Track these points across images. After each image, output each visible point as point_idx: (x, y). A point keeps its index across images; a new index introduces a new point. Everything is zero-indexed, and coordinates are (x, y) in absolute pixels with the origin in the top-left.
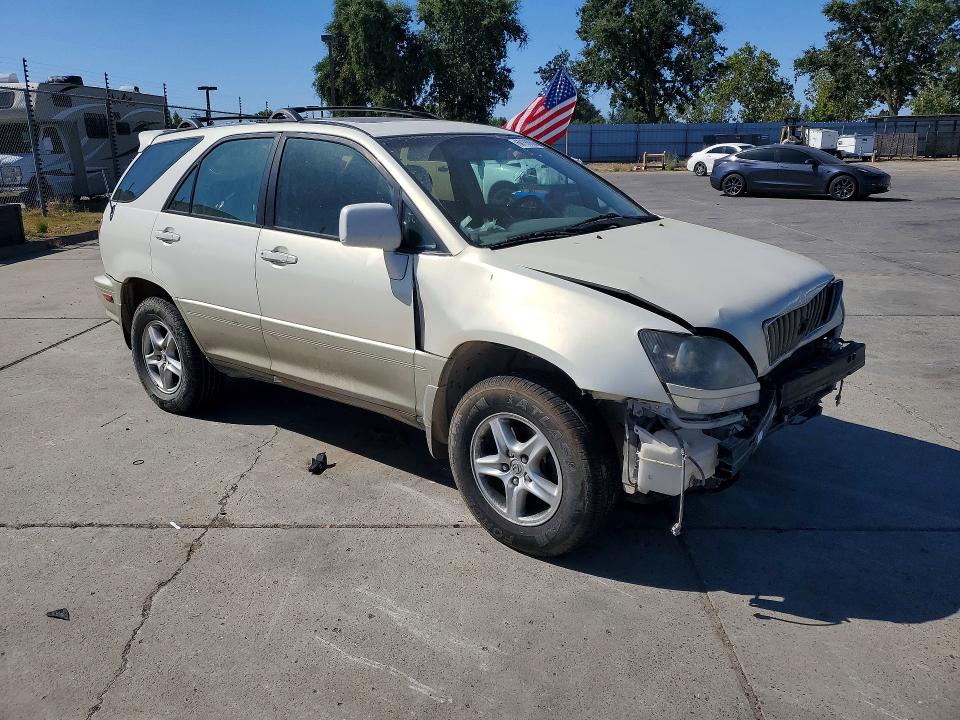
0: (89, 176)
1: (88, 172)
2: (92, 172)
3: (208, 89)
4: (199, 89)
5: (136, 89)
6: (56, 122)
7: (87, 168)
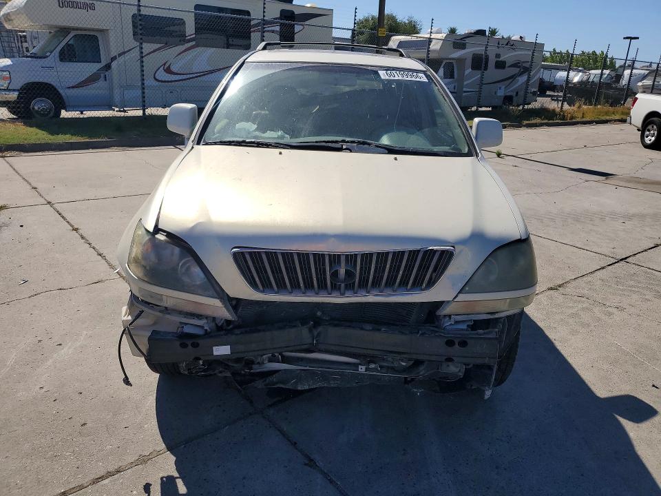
0: (464, 94)
1: (465, 92)
2: (468, 92)
3: (631, 38)
4: (624, 38)
5: (521, 37)
6: (453, 59)
7: (465, 89)
